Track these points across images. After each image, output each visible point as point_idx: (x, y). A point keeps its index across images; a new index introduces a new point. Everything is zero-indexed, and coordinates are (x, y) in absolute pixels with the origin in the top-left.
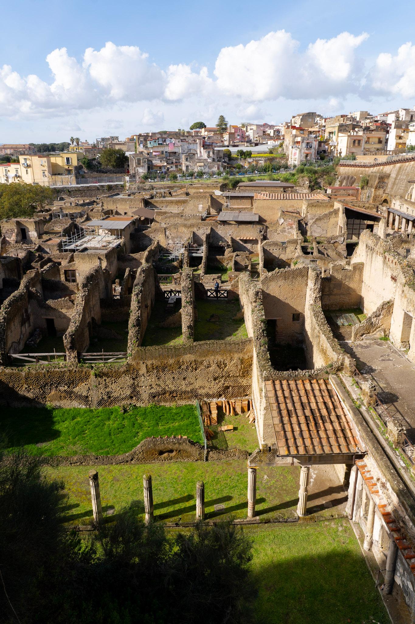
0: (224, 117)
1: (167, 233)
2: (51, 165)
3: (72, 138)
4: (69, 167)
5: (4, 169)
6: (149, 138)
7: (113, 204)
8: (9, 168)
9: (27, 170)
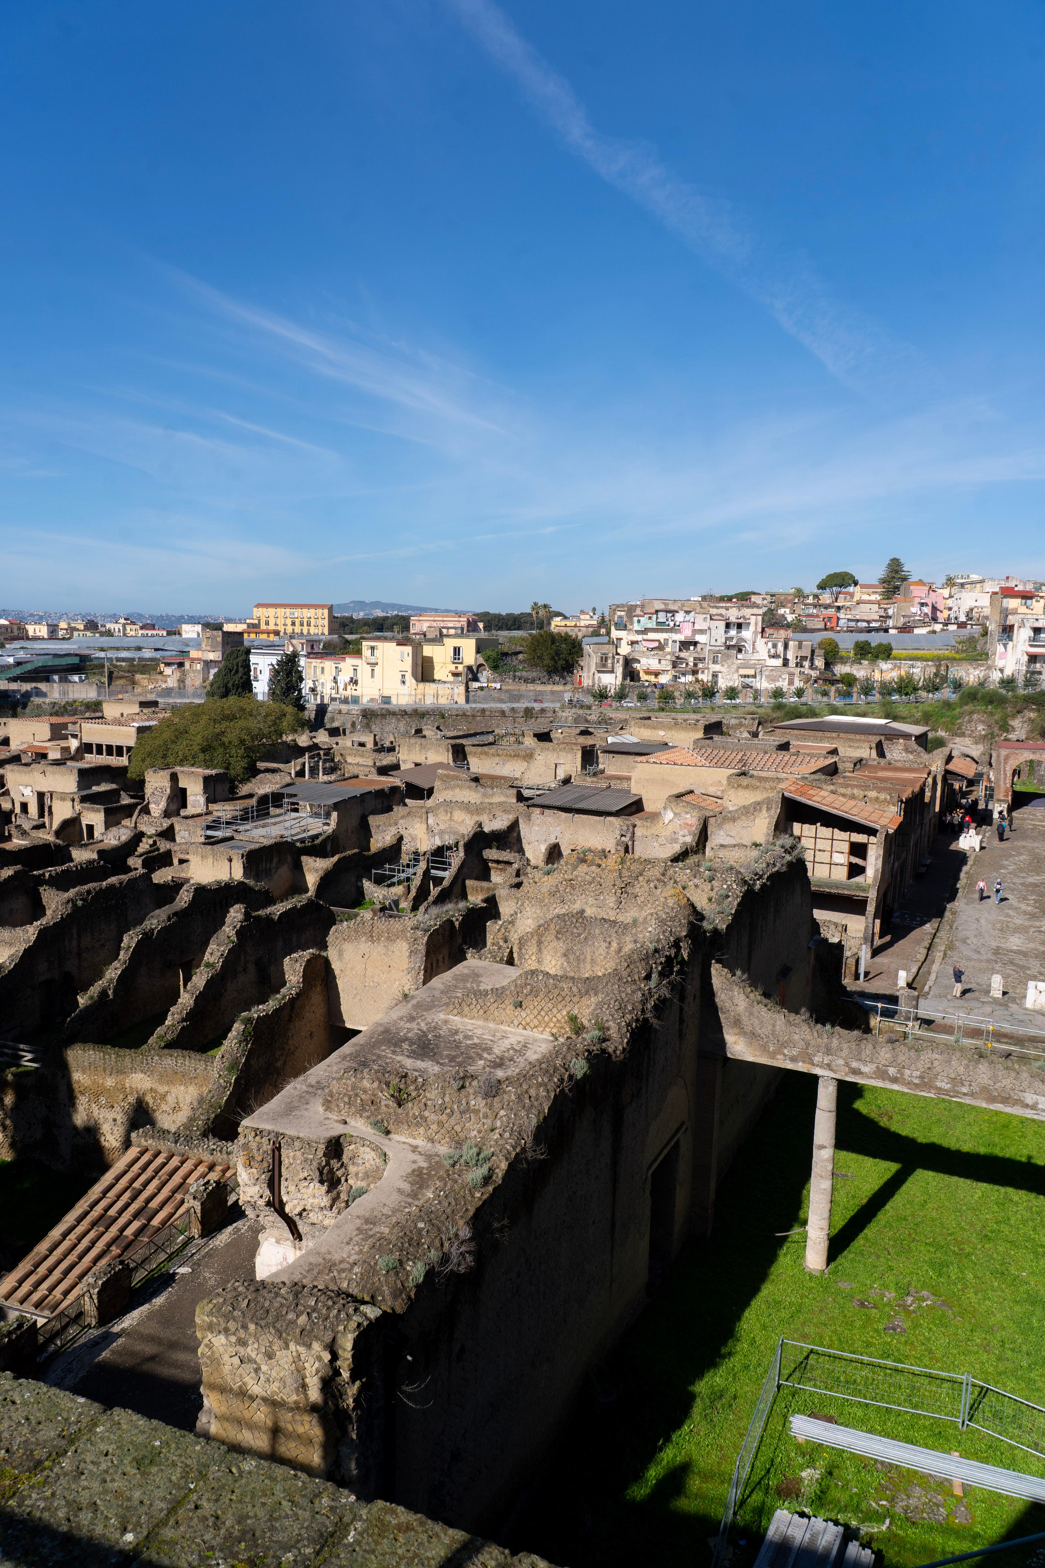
0: (902, 561)
1: (430, 821)
2: (420, 662)
3: (536, 604)
4: (456, 668)
5: (334, 666)
6: (638, 612)
7: (421, 752)
8: (342, 665)
9: (373, 670)
